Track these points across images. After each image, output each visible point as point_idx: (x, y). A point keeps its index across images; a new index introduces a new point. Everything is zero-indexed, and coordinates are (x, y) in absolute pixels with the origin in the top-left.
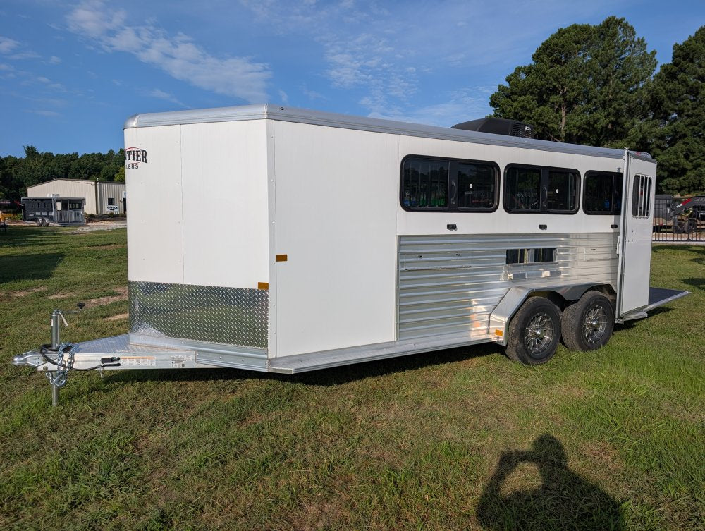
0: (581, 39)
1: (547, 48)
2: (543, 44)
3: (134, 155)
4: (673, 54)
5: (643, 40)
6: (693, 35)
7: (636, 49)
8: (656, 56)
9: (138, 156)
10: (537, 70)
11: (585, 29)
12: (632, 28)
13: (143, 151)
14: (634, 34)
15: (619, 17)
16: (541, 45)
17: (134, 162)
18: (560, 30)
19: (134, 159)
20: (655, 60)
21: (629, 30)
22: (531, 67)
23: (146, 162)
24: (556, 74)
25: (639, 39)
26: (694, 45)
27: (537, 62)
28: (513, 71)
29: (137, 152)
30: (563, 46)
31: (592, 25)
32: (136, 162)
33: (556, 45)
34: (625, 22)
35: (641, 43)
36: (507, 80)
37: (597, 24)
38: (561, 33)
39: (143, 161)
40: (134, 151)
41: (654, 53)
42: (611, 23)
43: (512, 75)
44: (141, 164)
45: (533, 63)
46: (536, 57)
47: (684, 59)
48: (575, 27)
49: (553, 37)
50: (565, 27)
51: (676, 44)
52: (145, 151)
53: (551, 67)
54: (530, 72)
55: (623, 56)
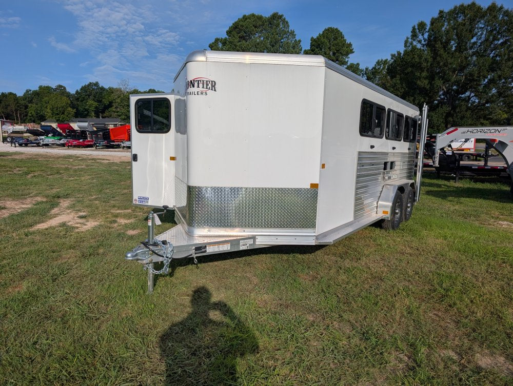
0: (258, 24)
1: (236, 28)
2: (233, 24)
3: (203, 84)
4: (311, 43)
5: (294, 32)
6: (321, 33)
7: (290, 37)
8: (301, 44)
9: (207, 85)
10: (230, 42)
11: (260, 18)
12: (287, 22)
13: (212, 82)
14: (288, 26)
15: (280, 14)
16: (232, 25)
17: (203, 89)
18: (244, 16)
19: (203, 87)
20: (300, 46)
21: (286, 23)
22: (226, 39)
23: (215, 90)
24: (243, 47)
25: (291, 31)
26: (323, 40)
27: (230, 36)
28: (214, 41)
29: (207, 81)
30: (247, 27)
31: (264, 16)
32: (205, 89)
33: (242, 26)
34: (283, 17)
35: (293, 34)
36: (209, 47)
37: (267, 17)
38: (245, 18)
39: (212, 90)
40: (203, 81)
41: (300, 41)
42: (276, 17)
43: (213, 43)
44: (210, 92)
45: (227, 37)
46: (229, 33)
47: (317, 48)
48: (253, 15)
49: (240, 20)
50: (247, 15)
51: (312, 38)
52: (215, 82)
53: (239, 41)
54: (226, 43)
55: (282, 41)
